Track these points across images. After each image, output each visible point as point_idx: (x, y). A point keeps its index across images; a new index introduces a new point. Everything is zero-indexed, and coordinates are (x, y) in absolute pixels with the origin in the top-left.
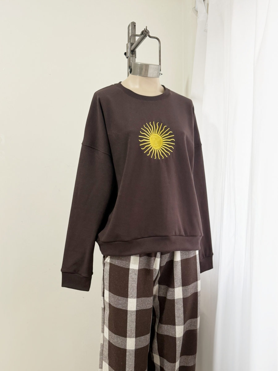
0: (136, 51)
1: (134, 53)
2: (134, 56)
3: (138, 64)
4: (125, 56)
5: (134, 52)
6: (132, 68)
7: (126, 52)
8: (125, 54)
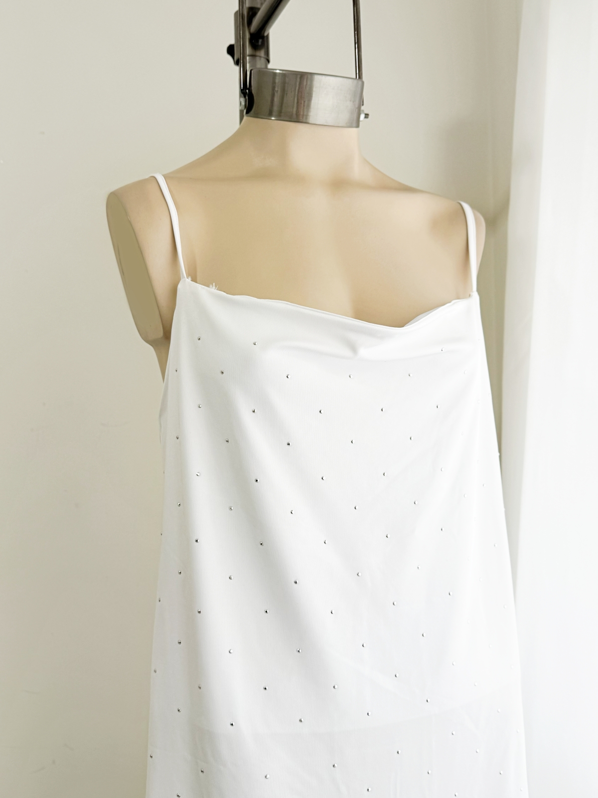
0: (268, 36)
1: (263, 43)
2: (262, 53)
3: (275, 74)
4: (229, 58)
5: (260, 41)
6: (254, 92)
7: (232, 42)
8: (231, 50)
